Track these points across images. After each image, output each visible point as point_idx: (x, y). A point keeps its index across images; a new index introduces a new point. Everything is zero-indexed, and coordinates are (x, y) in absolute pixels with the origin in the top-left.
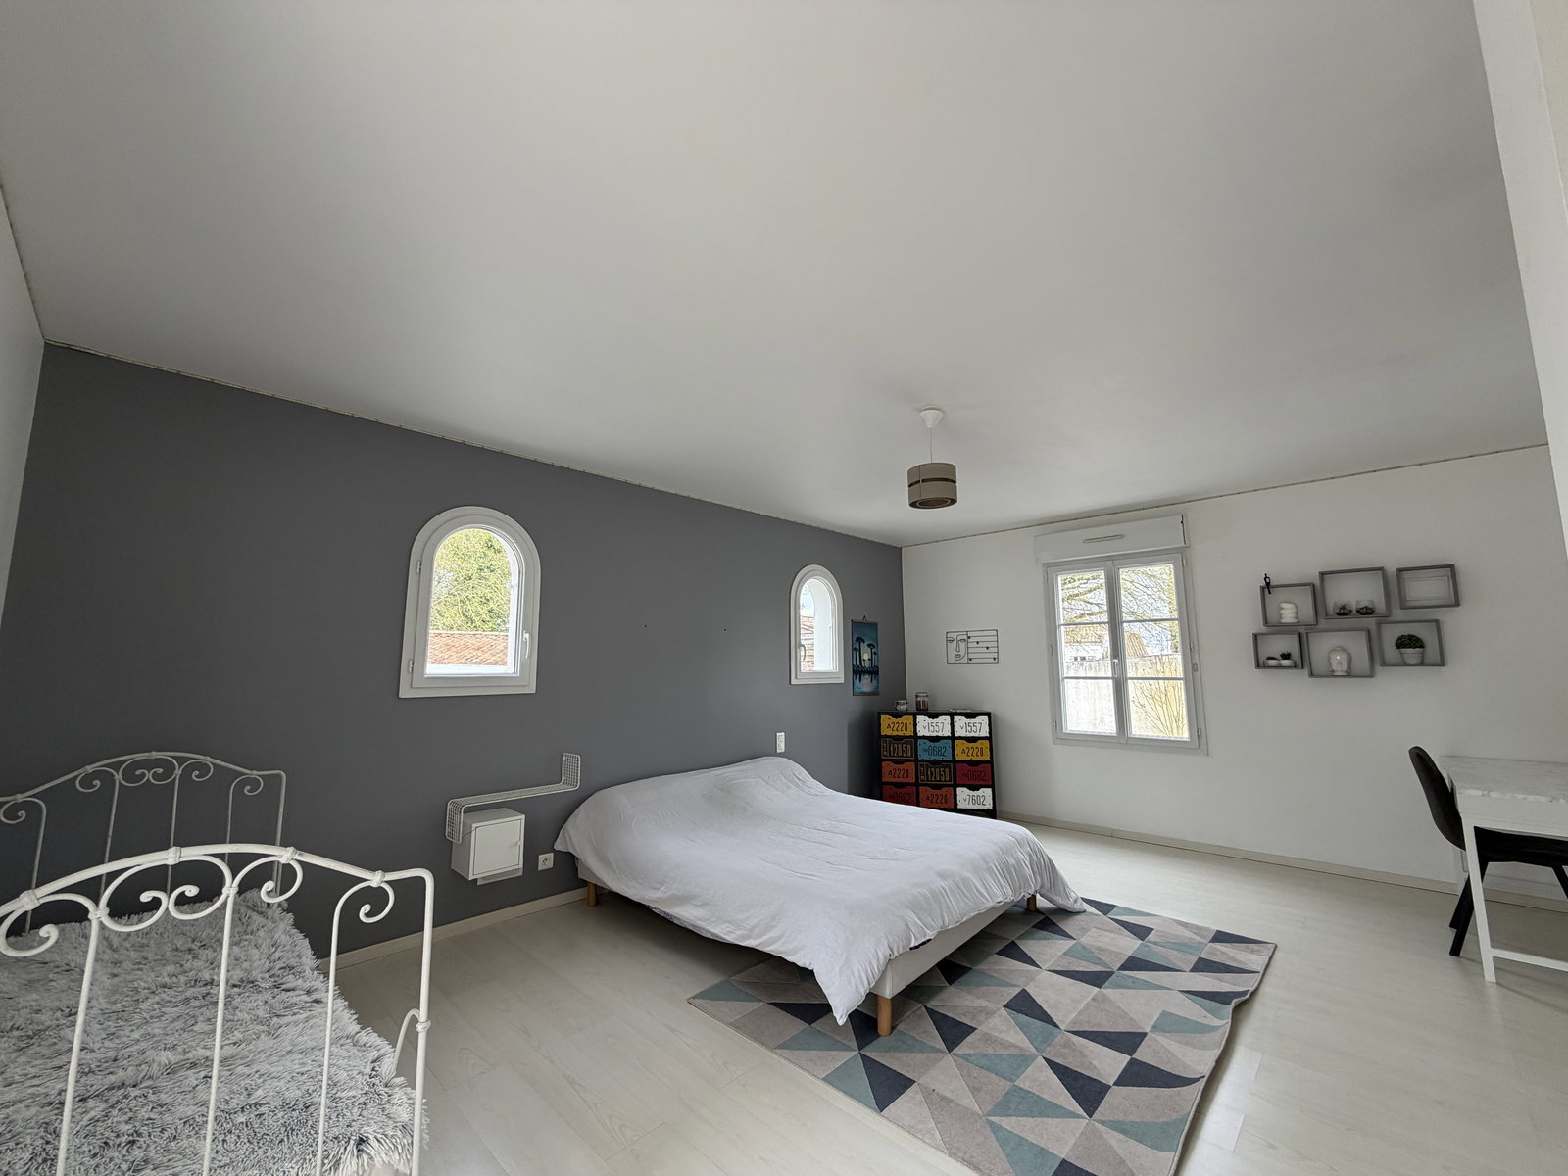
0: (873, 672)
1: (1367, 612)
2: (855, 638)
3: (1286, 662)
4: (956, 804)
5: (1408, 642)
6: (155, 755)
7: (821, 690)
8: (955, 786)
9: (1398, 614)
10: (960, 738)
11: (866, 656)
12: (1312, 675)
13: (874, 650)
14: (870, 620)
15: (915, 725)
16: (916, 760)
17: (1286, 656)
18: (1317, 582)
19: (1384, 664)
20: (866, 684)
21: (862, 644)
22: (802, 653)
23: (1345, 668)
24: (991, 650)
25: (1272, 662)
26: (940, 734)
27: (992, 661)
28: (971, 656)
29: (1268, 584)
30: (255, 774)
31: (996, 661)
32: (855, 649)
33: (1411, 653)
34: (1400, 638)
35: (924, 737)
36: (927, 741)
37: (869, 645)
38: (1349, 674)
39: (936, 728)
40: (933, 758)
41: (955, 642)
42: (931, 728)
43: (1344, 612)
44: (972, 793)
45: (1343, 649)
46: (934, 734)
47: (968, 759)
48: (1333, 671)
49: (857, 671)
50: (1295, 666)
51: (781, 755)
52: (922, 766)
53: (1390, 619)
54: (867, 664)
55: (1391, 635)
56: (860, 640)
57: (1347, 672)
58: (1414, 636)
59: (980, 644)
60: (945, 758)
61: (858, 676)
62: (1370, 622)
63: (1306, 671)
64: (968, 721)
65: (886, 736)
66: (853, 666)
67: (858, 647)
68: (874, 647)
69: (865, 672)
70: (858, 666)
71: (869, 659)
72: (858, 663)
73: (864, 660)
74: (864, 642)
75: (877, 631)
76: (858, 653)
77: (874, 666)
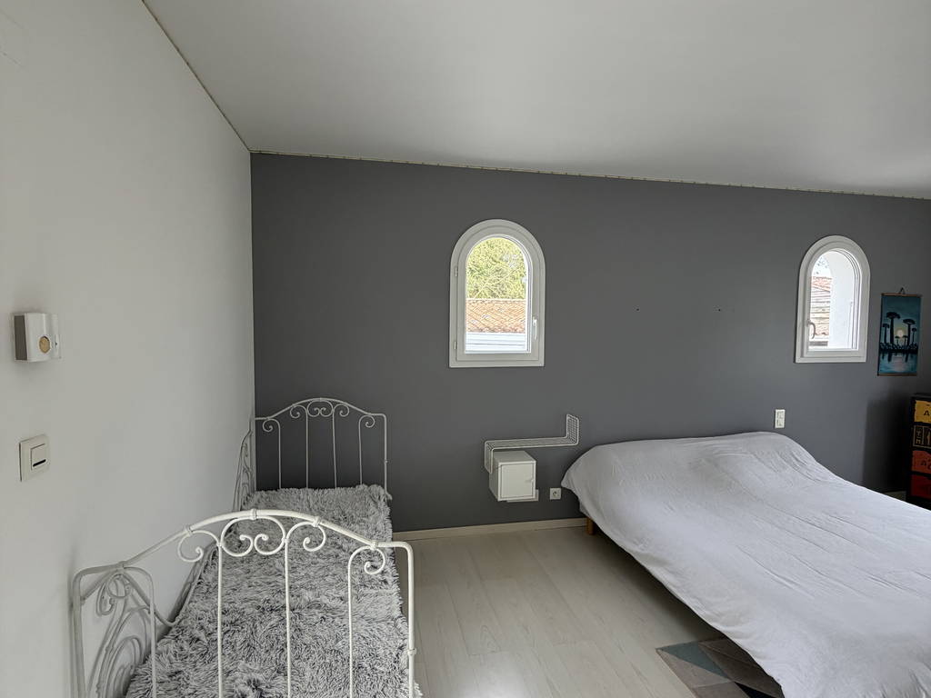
0: (910, 351)
2: (885, 315)
6: (321, 400)
7: (836, 370)
11: (900, 333)
13: (912, 327)
14: (909, 291)
20: (898, 364)
21: (895, 320)
22: (812, 332)
30: (370, 414)
32: (885, 326)
37: (905, 321)
49: (887, 350)
51: (780, 431)
54: (901, 343)
56: (892, 315)
61: (887, 356)
65: (921, 423)
66: (880, 343)
67: (890, 324)
68: (913, 323)
69: (897, 350)
70: (887, 344)
71: (905, 337)
72: (888, 341)
73: (897, 337)
74: (899, 318)
75: (919, 305)
76: (888, 330)
77: (911, 343)
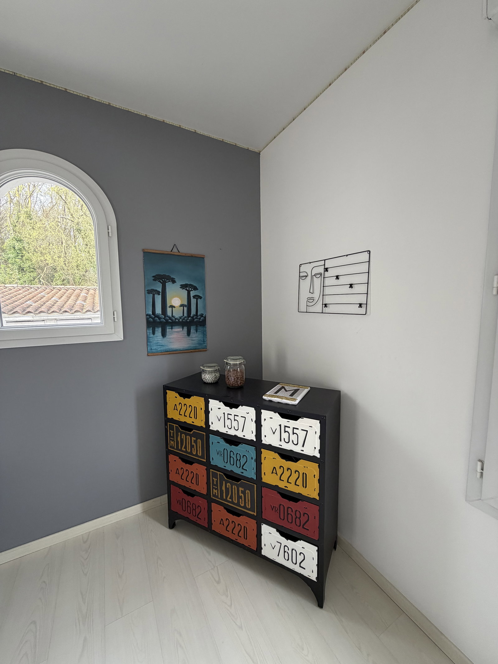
0: (193, 323)
2: (150, 277)
4: (259, 548)
8: (260, 520)
10: (270, 447)
11: (176, 301)
14: (185, 249)
15: (207, 412)
16: (208, 465)
24: (356, 289)
26: (240, 434)
27: (355, 309)
28: (327, 300)
31: (362, 310)
32: (153, 291)
35: (217, 433)
36: (222, 442)
37: (183, 287)
39: (235, 424)
40: (229, 467)
41: (309, 278)
42: (228, 422)
44: (283, 540)
46: (232, 432)
47: (282, 485)
52: (215, 475)
54: (178, 313)
56: (164, 279)
59: (342, 280)
60: (246, 474)
64: (284, 422)
65: (172, 421)
66: (147, 315)
67: (160, 290)
68: (195, 289)
69: (174, 323)
70: (158, 316)
71: (182, 305)
72: (159, 311)
73: (172, 307)
74: (174, 281)
75: (203, 267)
76: (158, 299)
77: (193, 312)
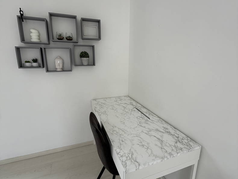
1: (69, 39)
3: (35, 64)
5: (84, 55)
9: (81, 42)
12: (48, 71)
17: (35, 61)
18: (48, 20)
19: (76, 65)
23: (61, 67)
25: (27, 64)
29: (22, 15)
33: (85, 60)
34: (82, 53)
38: (63, 70)
43: (60, 38)
45: (61, 58)
48: (56, 69)
50: (39, 67)
53: (79, 44)
55: (78, 51)
57: (62, 69)
58: (87, 52)
62: (70, 45)
63: (45, 69)
